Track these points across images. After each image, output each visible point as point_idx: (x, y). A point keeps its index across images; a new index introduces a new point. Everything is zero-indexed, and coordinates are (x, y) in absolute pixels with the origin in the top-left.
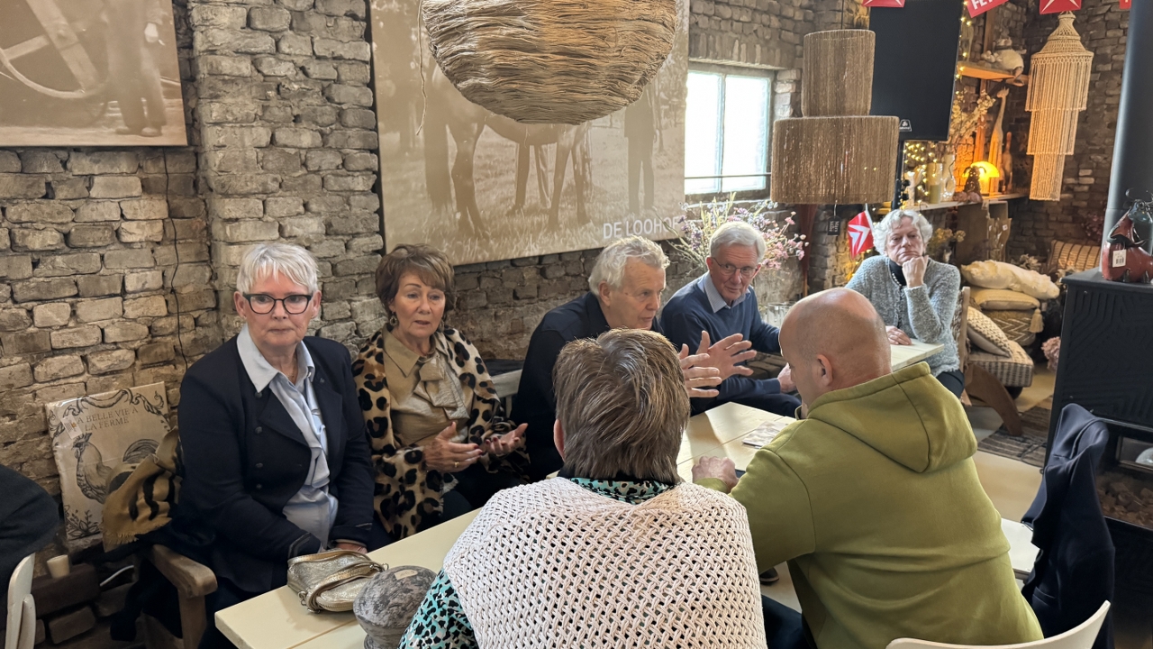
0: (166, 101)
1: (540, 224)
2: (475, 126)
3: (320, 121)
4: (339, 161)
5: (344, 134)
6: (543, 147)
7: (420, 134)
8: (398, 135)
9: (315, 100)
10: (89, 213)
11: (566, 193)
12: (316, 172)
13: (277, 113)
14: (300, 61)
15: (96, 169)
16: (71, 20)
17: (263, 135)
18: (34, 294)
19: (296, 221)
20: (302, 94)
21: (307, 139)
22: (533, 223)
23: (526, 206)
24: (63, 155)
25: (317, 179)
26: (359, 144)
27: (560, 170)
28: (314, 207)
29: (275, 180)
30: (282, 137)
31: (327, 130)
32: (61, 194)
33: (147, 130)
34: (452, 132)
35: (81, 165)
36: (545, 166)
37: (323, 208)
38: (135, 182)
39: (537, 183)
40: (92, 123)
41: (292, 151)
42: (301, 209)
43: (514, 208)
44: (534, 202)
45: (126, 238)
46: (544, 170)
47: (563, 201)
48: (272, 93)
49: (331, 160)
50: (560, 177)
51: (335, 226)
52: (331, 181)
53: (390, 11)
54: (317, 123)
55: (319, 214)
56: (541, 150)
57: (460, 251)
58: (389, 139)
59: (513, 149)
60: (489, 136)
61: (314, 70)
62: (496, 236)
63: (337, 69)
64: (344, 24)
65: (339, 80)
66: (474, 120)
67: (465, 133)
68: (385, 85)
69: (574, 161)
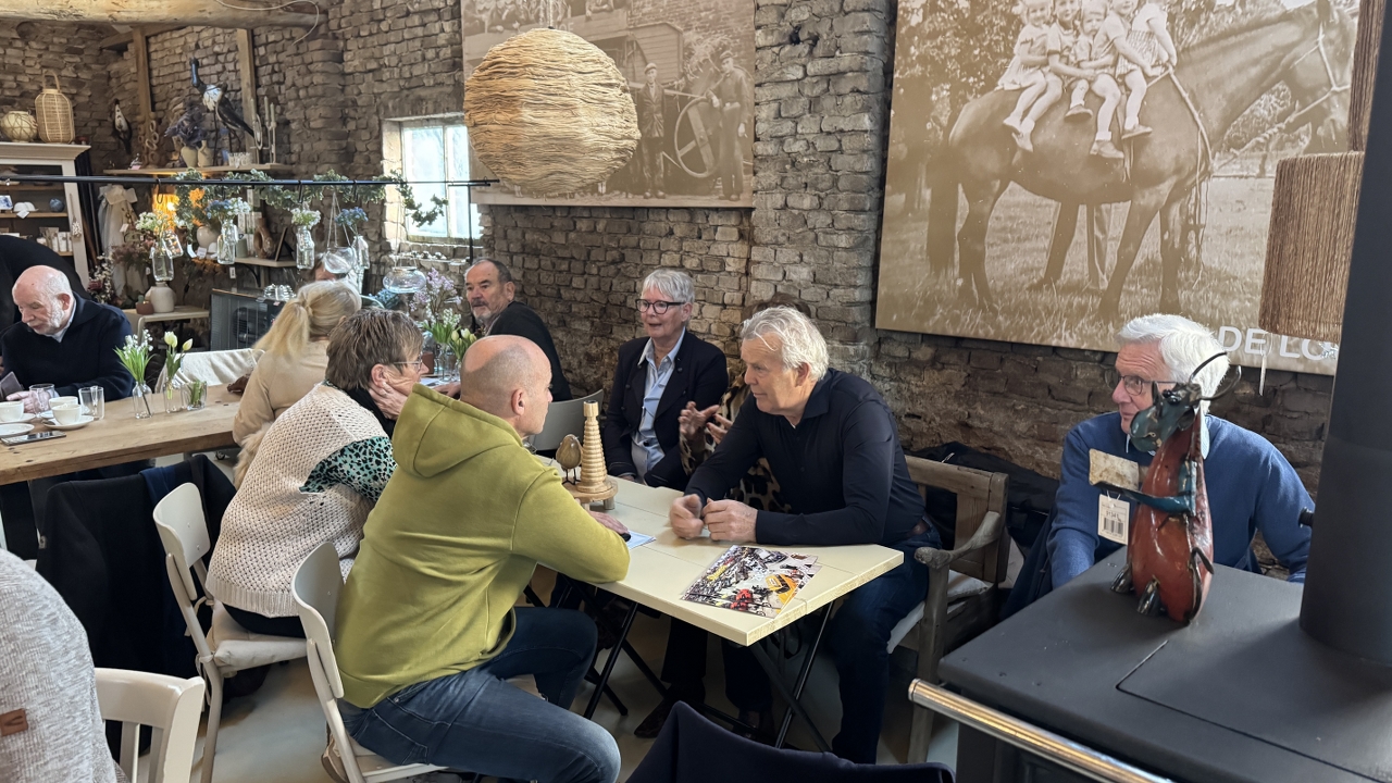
0: (744, 176)
1: (1082, 310)
2: (998, 183)
3: (820, 186)
4: (829, 221)
5: (835, 198)
6: (1103, 207)
7: (927, 194)
8: (904, 196)
9: (820, 170)
10: (714, 251)
11: (1140, 271)
12: (812, 230)
13: (791, 181)
14: (810, 138)
15: (720, 222)
16: (706, 129)
17: (778, 199)
19: (793, 268)
20: (810, 165)
21: (807, 202)
22: (1070, 305)
23: (1063, 280)
24: (707, 212)
25: (812, 235)
26: (846, 206)
27: (1132, 237)
28: (805, 258)
29: (784, 234)
30: (791, 201)
31: (822, 194)
32: (704, 237)
33: (733, 197)
34: (965, 191)
35: (715, 219)
36: (1103, 231)
37: (812, 260)
38: (736, 231)
39: (1085, 253)
40: (708, 193)
41: (796, 212)
42: (797, 259)
43: (1041, 282)
44: (1076, 277)
45: (728, 269)
46: (1101, 237)
47: (1134, 282)
48: (788, 167)
49: (821, 220)
50: (1131, 248)
52: (821, 238)
53: (912, 76)
54: (816, 189)
55: (808, 264)
56: (1099, 210)
57: (956, 320)
58: (894, 201)
59: (1050, 209)
60: (1016, 195)
61: (821, 144)
62: (1009, 312)
63: (840, 141)
64: (848, 100)
65: (840, 150)
66: (996, 177)
67: (982, 191)
68: (897, 149)
69: (1165, 227)
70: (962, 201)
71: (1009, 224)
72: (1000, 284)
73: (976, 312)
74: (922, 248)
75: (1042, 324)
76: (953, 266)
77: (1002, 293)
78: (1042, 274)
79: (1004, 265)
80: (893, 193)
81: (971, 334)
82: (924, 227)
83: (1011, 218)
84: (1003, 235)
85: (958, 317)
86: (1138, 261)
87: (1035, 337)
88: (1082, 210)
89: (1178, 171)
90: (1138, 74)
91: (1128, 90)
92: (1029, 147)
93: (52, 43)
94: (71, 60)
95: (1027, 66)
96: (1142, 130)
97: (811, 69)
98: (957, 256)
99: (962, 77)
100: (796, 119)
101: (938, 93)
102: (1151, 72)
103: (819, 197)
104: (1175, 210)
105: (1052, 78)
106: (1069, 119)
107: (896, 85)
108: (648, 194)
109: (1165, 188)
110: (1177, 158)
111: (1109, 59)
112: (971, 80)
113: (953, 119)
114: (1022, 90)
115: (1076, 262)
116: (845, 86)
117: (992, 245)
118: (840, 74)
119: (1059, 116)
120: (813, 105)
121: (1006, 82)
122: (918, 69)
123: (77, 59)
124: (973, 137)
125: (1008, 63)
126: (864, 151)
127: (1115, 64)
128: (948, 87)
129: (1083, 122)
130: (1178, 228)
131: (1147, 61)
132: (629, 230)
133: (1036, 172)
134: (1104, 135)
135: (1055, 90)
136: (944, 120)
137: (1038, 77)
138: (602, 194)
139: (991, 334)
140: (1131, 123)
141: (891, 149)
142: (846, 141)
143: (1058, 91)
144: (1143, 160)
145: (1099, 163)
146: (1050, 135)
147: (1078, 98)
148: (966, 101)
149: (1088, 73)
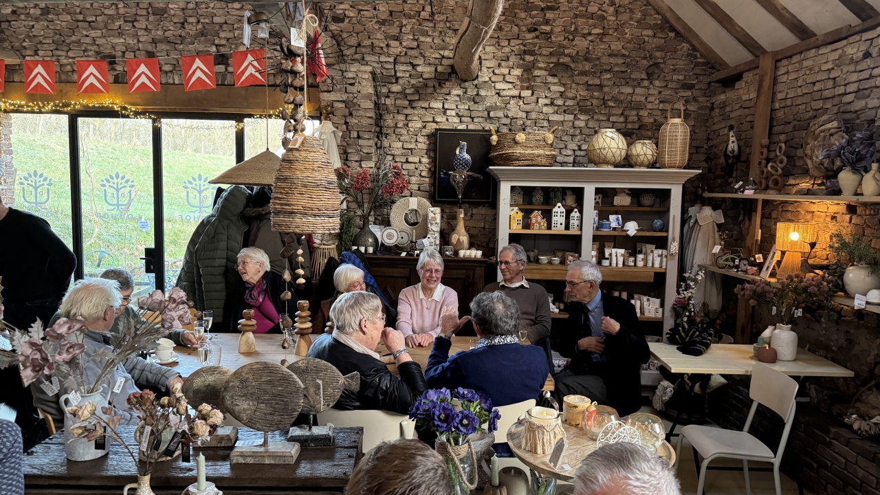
93: (672, 80)
94: (684, 94)
123: (689, 93)
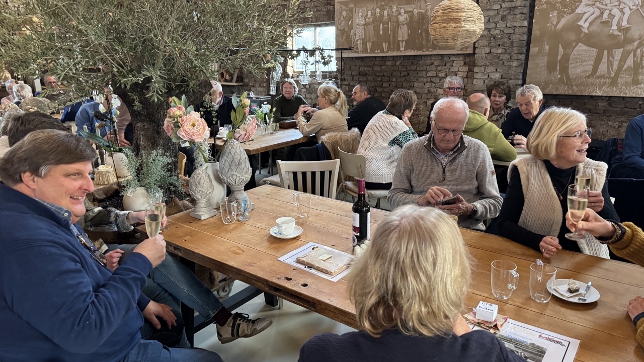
1: (604, 83)
2: (575, 43)
3: (505, 45)
4: (509, 57)
5: (512, 49)
6: (613, 50)
7: (547, 47)
8: (538, 48)
9: (505, 40)
10: (452, 70)
11: (626, 70)
12: (501, 60)
13: (493, 44)
14: (502, 29)
15: (455, 59)
17: (488, 50)
18: (438, 86)
19: (493, 74)
20: (501, 38)
21: (500, 51)
22: (600, 82)
23: (598, 74)
24: (449, 56)
25: (501, 62)
26: (516, 52)
27: (623, 59)
28: (498, 70)
29: (489, 62)
30: (493, 51)
31: (507, 48)
32: (447, 65)
34: (562, 46)
35: (453, 58)
36: (613, 58)
37: (501, 71)
38: (462, 62)
39: (606, 65)
41: (495, 54)
42: (495, 70)
43: (590, 75)
44: (602, 73)
46: (612, 60)
47: (623, 74)
49: (506, 57)
50: (623, 63)
51: (504, 76)
52: (505, 63)
53: (543, 8)
54: (504, 46)
55: (500, 72)
56: (612, 51)
57: (557, 89)
58: (534, 50)
59: (594, 51)
60: (581, 47)
61: (506, 31)
62: (577, 85)
63: (514, 30)
64: (518, 16)
65: (514, 33)
66: (574, 41)
67: (568, 46)
68: (536, 31)
69: (635, 56)
70: (561, 49)
71: (579, 57)
72: (574, 77)
73: (565, 86)
74: (545, 65)
75: (589, 88)
76: (557, 71)
77: (575, 79)
78: (590, 72)
79: (576, 70)
80: (533, 47)
81: (563, 93)
82: (546, 59)
83: (579, 55)
84: (576, 60)
85: (558, 88)
86: (625, 67)
87: (587, 93)
88: (606, 52)
89: (640, 39)
90: (628, 8)
91: (624, 13)
92: (587, 32)
95: (587, 5)
96: (628, 26)
97: (504, 6)
98: (558, 68)
99: (562, 9)
100: (496, 23)
101: (552, 14)
102: (632, 8)
103: (505, 49)
104: (639, 51)
105: (596, 9)
106: (601, 23)
107: (535, 11)
108: (424, 50)
109: (636, 44)
110: (640, 34)
111: (617, 3)
112: (566, 10)
113: (558, 23)
114: (585, 13)
115: (603, 68)
116: (517, 11)
117: (572, 64)
118: (516, 7)
119: (598, 21)
120: (503, 18)
121: (579, 11)
122: (545, 6)
124: (565, 29)
125: (580, 4)
126: (524, 33)
127: (619, 5)
128: (556, 12)
129: (607, 23)
130: (639, 56)
131: (631, 4)
132: (412, 64)
133: (589, 40)
134: (614, 27)
135: (597, 13)
136: (554, 23)
137: (591, 9)
138: (402, 51)
139: (571, 93)
140: (624, 23)
141: (533, 33)
142: (517, 30)
143: (599, 14)
144: (628, 35)
145: (612, 36)
146: (594, 28)
147: (605, 16)
148: (563, 17)
149: (609, 8)
